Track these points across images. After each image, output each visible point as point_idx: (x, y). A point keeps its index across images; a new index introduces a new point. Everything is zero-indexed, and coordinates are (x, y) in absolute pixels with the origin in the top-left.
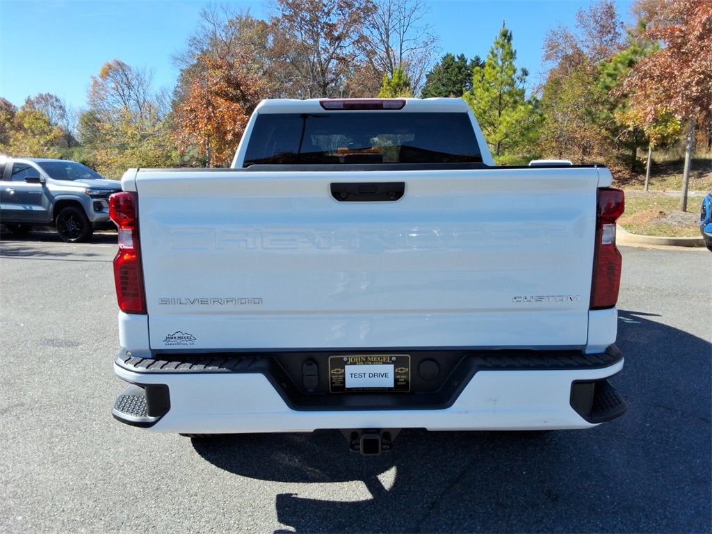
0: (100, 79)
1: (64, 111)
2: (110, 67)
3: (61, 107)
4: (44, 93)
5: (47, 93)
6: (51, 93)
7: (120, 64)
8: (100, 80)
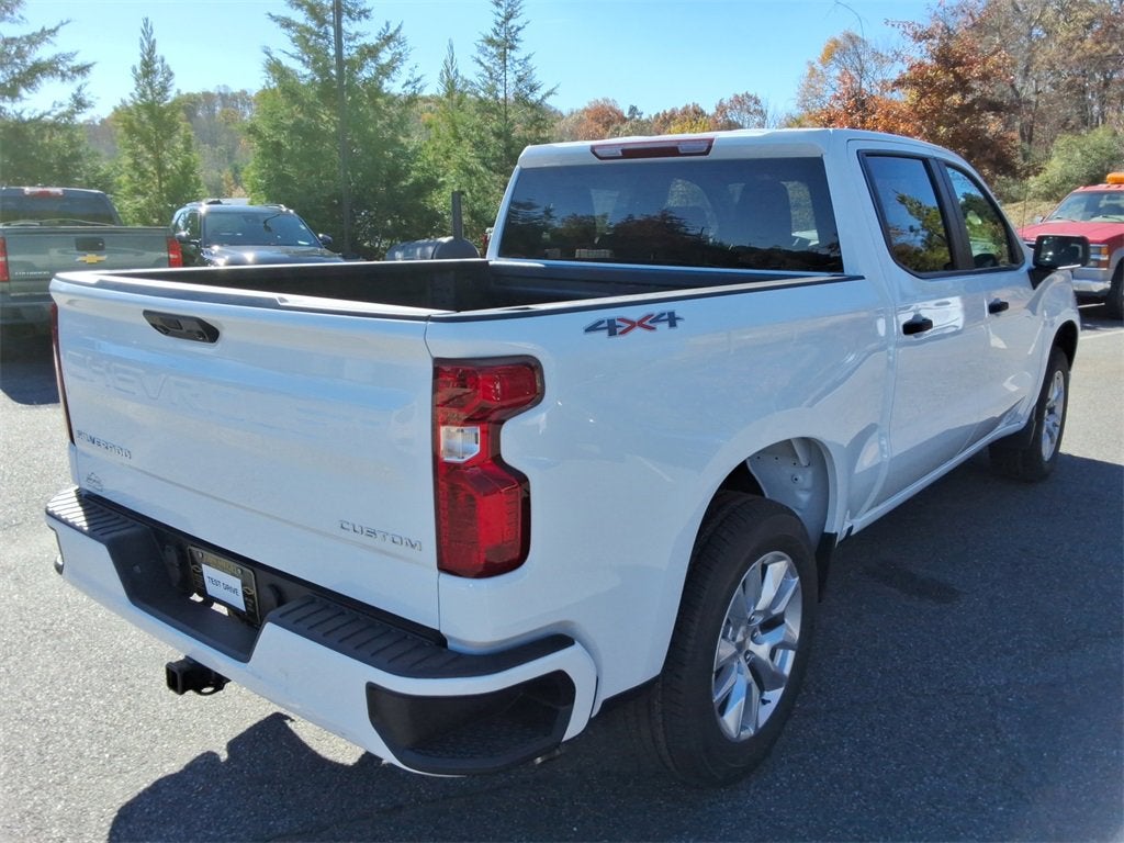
0: (819, 65)
1: (765, 117)
2: (836, 43)
3: (761, 112)
4: (740, 93)
5: (744, 93)
6: (750, 93)
7: (851, 38)
8: (819, 67)
